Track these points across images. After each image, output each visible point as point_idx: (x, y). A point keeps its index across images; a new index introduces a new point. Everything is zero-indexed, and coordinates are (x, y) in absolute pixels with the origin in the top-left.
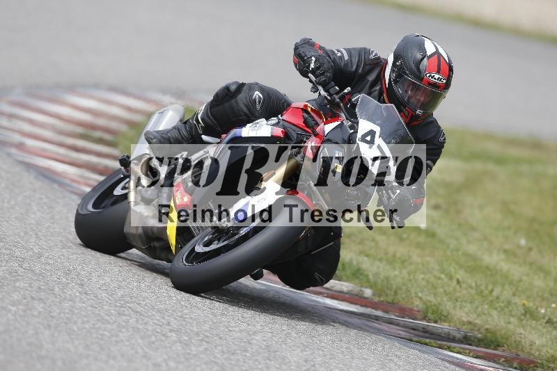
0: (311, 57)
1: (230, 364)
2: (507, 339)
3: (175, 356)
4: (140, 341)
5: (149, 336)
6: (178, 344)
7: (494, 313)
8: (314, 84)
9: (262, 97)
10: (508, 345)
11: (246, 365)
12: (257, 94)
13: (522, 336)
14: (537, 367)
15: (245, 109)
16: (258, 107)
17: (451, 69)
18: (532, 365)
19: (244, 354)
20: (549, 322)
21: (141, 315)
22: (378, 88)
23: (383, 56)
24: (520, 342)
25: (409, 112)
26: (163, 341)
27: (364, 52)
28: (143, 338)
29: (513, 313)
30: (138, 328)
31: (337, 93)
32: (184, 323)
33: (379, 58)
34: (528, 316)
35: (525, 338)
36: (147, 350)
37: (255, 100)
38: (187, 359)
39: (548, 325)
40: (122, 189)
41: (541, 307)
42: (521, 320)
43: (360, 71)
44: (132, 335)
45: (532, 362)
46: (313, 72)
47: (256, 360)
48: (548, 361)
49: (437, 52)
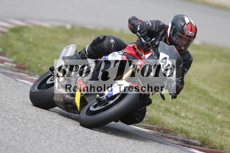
0: (138, 25)
1: (44, 132)
2: (158, 121)
3: (21, 128)
4: (7, 122)
5: (10, 120)
6: (23, 124)
7: (153, 110)
8: (139, 37)
9: (114, 42)
10: (159, 124)
11: (51, 132)
12: (112, 41)
13: (165, 120)
14: (171, 132)
15: (107, 47)
16: (113, 46)
17: (196, 30)
18: (169, 132)
19: (50, 127)
20: (176, 114)
21: (7, 112)
22: (164, 38)
23: (166, 24)
24: (164, 122)
25: (178, 48)
26: (16, 122)
27: (158, 22)
28: (8, 121)
29: (161, 110)
30: (6, 117)
31: (149, 41)
32: (25, 115)
33: (164, 25)
34: (167, 111)
35: (166, 120)
36: (9, 126)
37: (111, 43)
38: (26, 130)
39: (175, 115)
40: (50, 81)
41: (173, 107)
42: (164, 113)
43: (157, 30)
44: (3, 120)
45: (169, 130)
46: (139, 32)
47: (55, 130)
48: (175, 130)
49: (190, 22)
